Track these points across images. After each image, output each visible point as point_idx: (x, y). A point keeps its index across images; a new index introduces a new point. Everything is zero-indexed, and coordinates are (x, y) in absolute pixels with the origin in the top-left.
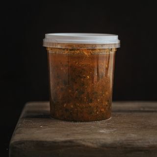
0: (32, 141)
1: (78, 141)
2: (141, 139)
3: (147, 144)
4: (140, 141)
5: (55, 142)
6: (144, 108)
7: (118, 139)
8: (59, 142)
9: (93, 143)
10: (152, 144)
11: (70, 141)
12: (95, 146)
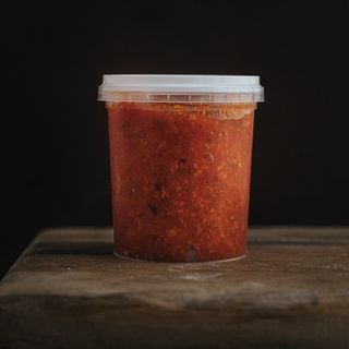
0: (36, 296)
1: (137, 296)
2: (272, 292)
3: (286, 302)
4: (271, 296)
5: (85, 298)
6: (287, 237)
7: (222, 292)
8: (93, 299)
9: (167, 300)
10: (296, 301)
11: (120, 297)
12: (173, 306)
